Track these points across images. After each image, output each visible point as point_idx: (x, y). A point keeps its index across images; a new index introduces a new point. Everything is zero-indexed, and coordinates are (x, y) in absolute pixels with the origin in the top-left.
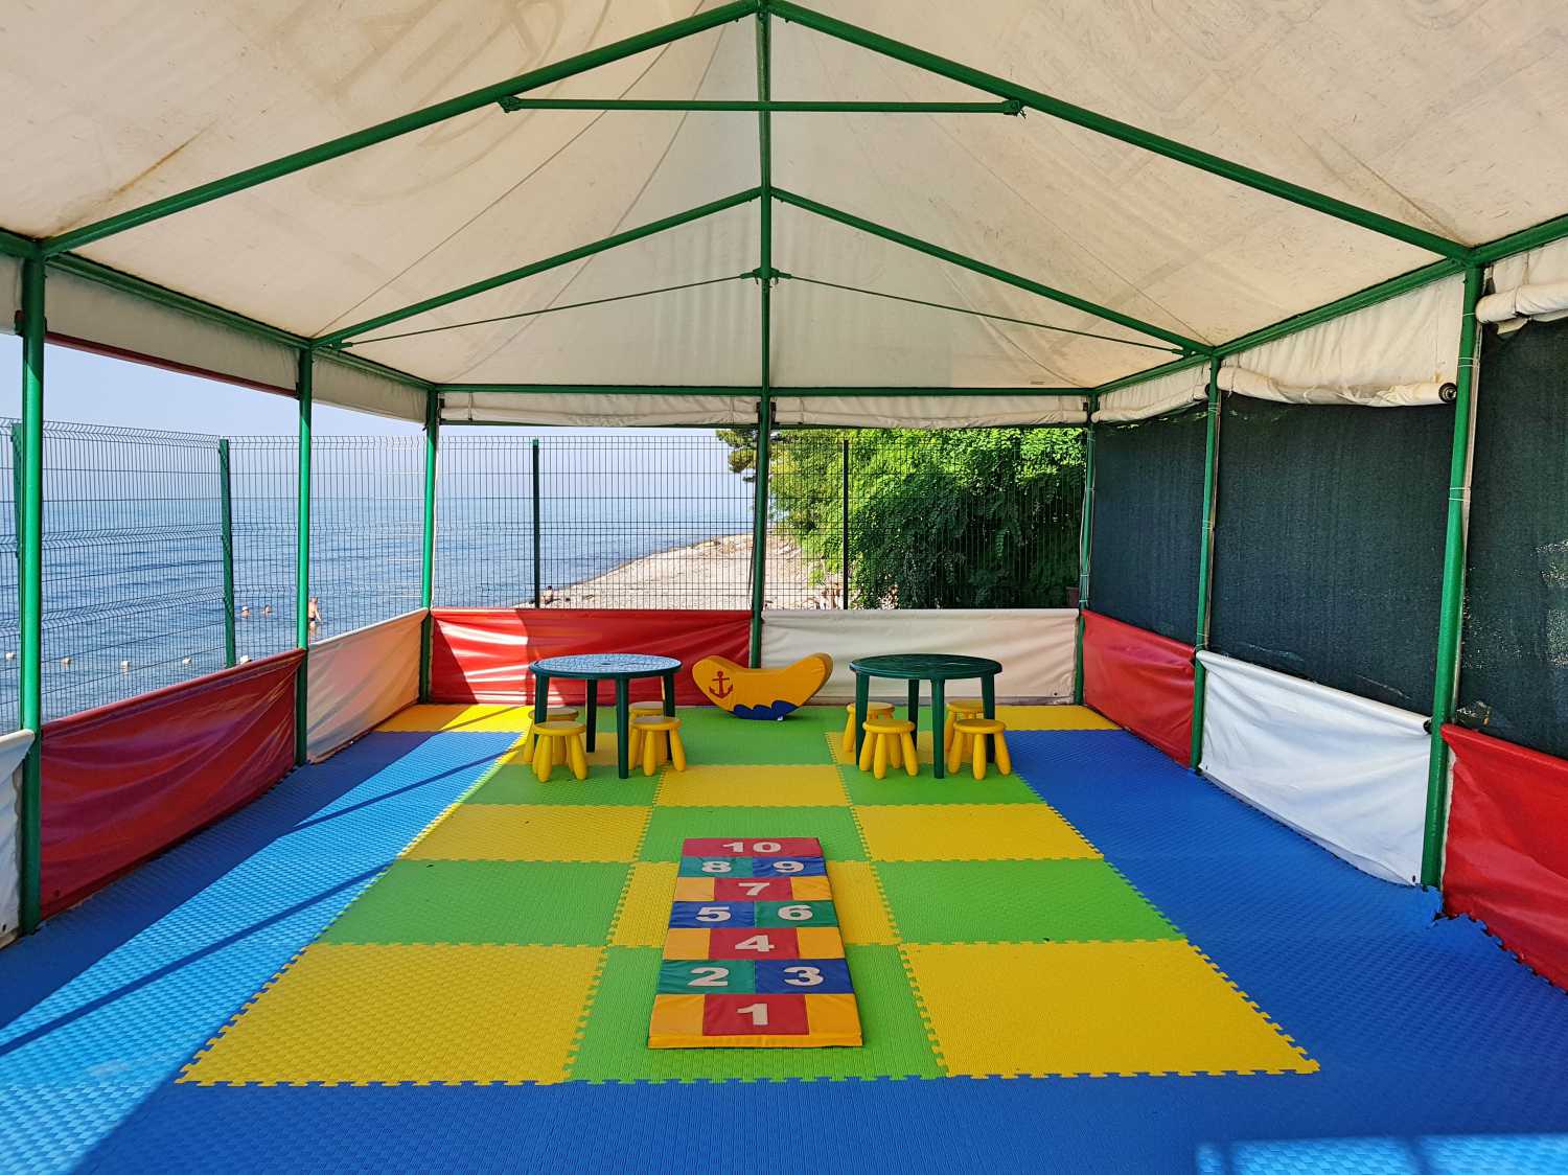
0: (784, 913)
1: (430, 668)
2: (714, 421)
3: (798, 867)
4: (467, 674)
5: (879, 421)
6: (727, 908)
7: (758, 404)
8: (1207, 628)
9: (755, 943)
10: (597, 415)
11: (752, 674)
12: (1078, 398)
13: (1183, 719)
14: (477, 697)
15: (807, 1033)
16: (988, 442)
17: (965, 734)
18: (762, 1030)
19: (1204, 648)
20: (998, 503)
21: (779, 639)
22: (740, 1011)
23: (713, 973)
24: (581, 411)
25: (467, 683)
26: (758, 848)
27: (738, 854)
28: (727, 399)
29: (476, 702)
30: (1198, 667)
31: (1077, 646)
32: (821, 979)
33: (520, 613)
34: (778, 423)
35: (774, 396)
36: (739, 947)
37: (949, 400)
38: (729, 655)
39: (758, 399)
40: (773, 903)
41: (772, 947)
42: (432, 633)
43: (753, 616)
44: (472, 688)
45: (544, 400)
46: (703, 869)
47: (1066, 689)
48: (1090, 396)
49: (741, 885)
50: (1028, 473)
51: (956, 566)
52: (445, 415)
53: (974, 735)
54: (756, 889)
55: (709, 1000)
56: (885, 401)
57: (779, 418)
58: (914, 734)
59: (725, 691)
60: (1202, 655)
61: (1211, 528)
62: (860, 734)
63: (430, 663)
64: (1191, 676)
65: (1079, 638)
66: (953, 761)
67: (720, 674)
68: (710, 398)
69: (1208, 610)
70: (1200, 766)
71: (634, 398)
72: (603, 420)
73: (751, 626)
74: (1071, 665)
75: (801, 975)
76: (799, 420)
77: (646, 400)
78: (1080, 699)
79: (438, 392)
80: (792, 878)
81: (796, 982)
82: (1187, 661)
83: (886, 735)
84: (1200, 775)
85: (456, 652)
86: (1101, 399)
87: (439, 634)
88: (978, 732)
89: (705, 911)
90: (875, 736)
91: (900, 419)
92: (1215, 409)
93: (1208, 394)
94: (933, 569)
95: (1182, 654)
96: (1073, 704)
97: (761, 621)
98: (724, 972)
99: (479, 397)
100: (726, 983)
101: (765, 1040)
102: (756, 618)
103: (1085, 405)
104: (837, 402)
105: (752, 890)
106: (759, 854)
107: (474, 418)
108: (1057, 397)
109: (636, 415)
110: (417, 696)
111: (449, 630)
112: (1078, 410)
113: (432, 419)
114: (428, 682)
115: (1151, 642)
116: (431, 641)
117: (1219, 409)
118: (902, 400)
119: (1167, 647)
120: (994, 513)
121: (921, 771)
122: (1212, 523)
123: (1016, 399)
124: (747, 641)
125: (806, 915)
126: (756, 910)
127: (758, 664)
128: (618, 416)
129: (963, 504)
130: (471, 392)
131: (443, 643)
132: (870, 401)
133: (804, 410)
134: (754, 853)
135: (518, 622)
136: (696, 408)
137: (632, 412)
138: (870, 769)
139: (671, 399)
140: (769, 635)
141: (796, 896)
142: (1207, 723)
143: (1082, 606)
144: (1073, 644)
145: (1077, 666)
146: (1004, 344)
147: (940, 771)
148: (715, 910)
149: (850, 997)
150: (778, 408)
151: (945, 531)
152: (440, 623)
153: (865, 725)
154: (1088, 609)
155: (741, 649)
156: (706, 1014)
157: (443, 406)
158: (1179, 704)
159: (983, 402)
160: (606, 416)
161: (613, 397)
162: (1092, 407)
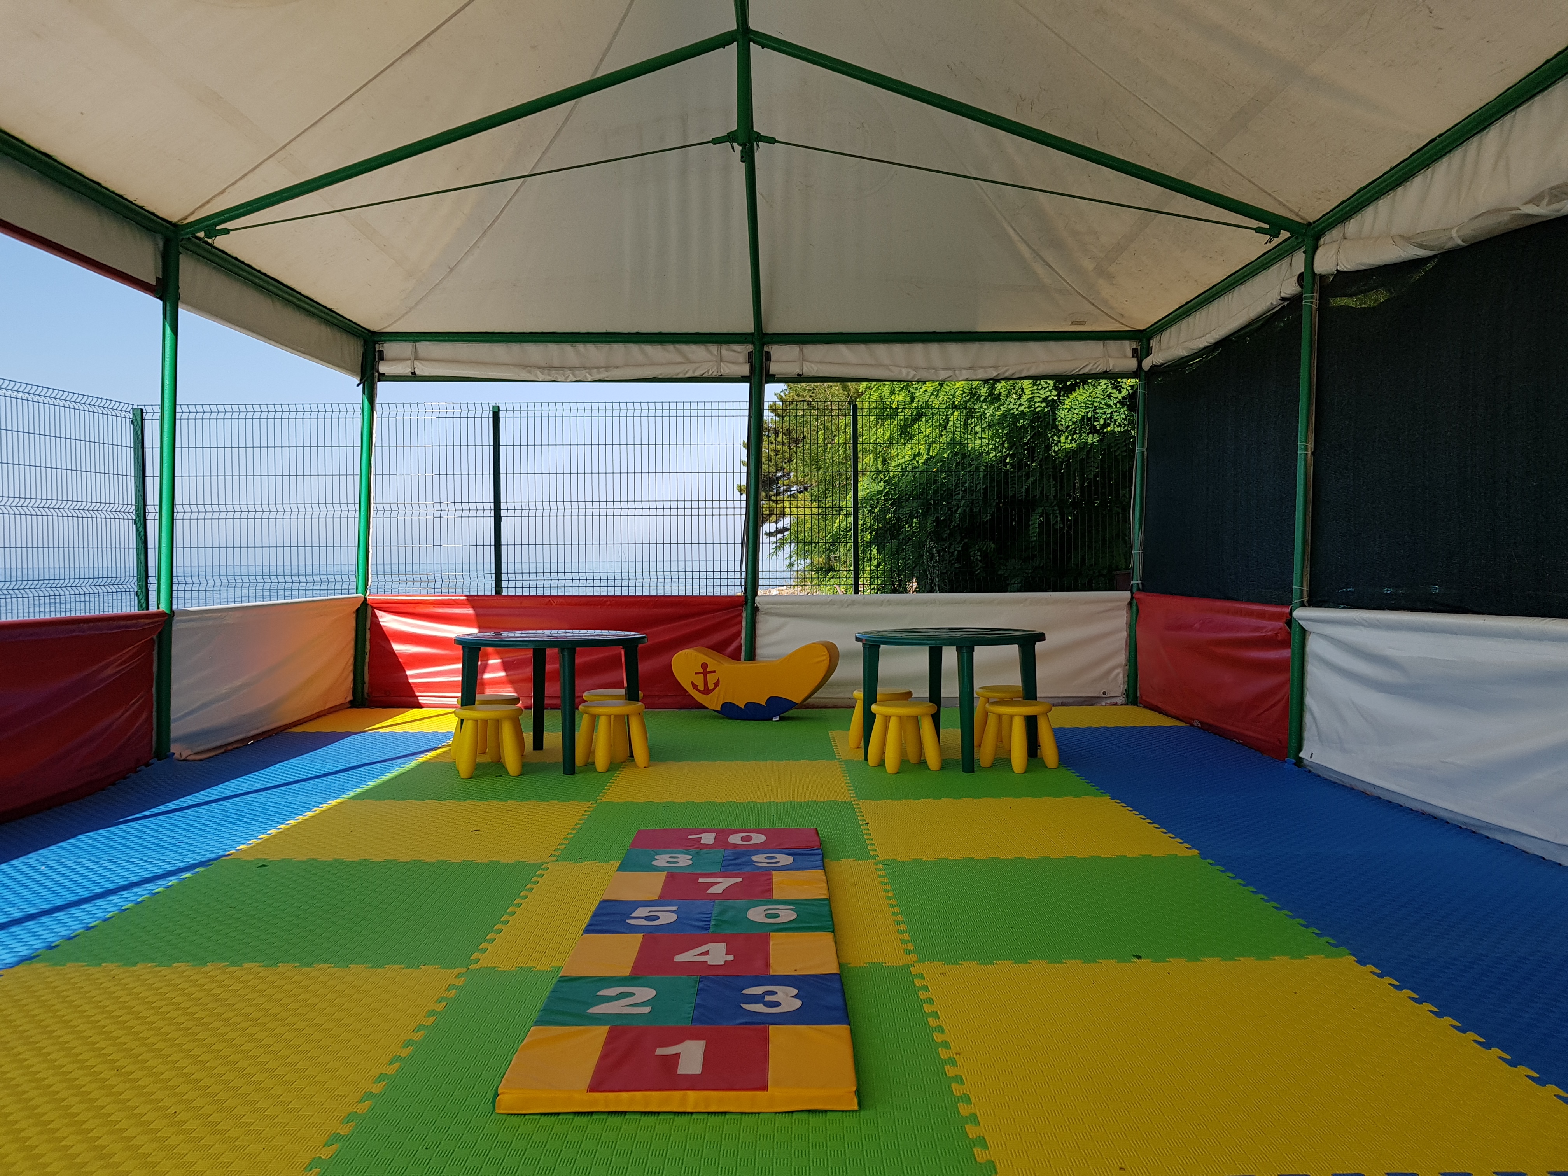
0: (756, 914)
1: (366, 668)
2: (697, 374)
3: (785, 860)
4: (409, 673)
5: (892, 372)
6: (675, 908)
7: (750, 353)
8: (1307, 577)
9: (706, 953)
10: (562, 368)
11: (743, 666)
12: (1126, 343)
13: (1277, 698)
14: (422, 700)
15: (764, 1088)
16: (1020, 405)
17: (1000, 716)
18: (691, 1083)
19: (1302, 605)
20: (1032, 479)
21: (778, 629)
22: (660, 1051)
23: (632, 994)
24: (543, 364)
25: (409, 683)
26: (735, 839)
27: (707, 846)
28: (714, 348)
29: (420, 706)
30: (1296, 631)
31: (1129, 635)
32: (798, 1003)
33: (472, 600)
34: (774, 375)
35: (768, 343)
36: (679, 958)
37: (974, 347)
38: (719, 648)
39: (750, 348)
40: (740, 903)
41: (731, 958)
42: (368, 625)
43: (746, 604)
44: (415, 689)
45: (499, 350)
46: (654, 863)
47: (1117, 685)
48: (1140, 340)
49: (701, 880)
50: (1065, 443)
51: (985, 555)
52: (383, 368)
53: (1012, 717)
54: (721, 885)
55: (614, 1035)
56: (898, 349)
57: (774, 368)
58: (936, 719)
59: (711, 687)
60: (1299, 613)
61: (1310, 453)
62: (869, 719)
63: (367, 660)
64: (1286, 643)
65: (1131, 628)
66: (985, 753)
67: (704, 666)
68: (693, 347)
69: (1308, 557)
70: (1301, 755)
71: (605, 347)
72: (568, 372)
73: (744, 615)
74: (1122, 658)
75: (768, 998)
76: (798, 371)
77: (619, 350)
78: (1133, 698)
79: (375, 343)
80: (774, 872)
81: (759, 1008)
82: (1281, 624)
83: (900, 718)
84: (1300, 767)
85: (397, 647)
86: (1154, 343)
87: (376, 626)
88: (1019, 712)
89: (642, 912)
90: (887, 719)
91: (916, 369)
92: (1311, 303)
93: (1301, 285)
94: (958, 559)
95: (1273, 617)
96: (1126, 704)
97: (755, 610)
98: (648, 993)
99: (424, 348)
100: (647, 1010)
101: (692, 1099)
102: (749, 604)
103: (1135, 351)
104: (844, 351)
105: (715, 887)
106: (736, 846)
107: (418, 373)
108: (1102, 342)
109: (607, 368)
110: (350, 698)
111: (389, 621)
112: (1126, 357)
113: (368, 373)
114: (364, 683)
115: (1227, 612)
116: (368, 636)
117: (1316, 301)
118: (918, 348)
119: (1250, 614)
120: (1027, 490)
121: (945, 765)
122: (1311, 446)
123: (1052, 345)
124: (739, 633)
125: (787, 915)
126: (716, 911)
127: (752, 656)
128: (586, 368)
129: (992, 480)
130: (415, 341)
131: (382, 637)
132: (881, 350)
133: (804, 360)
134: (726, 845)
135: (469, 611)
136: (679, 359)
137: (603, 365)
138: (881, 764)
139: (649, 348)
140: (765, 625)
141: (776, 895)
142: (1309, 700)
143: (1135, 590)
144: (1124, 634)
145: (1129, 660)
146: (1039, 269)
147: (969, 764)
148: (657, 911)
149: (842, 1030)
150: (773, 358)
151: (971, 516)
152: (378, 613)
153: (874, 708)
154: (1143, 589)
155: (732, 643)
156: (604, 1057)
157: (382, 358)
158: (1268, 682)
159: (1014, 349)
160: (572, 368)
161: (580, 347)
162: (1141, 353)
